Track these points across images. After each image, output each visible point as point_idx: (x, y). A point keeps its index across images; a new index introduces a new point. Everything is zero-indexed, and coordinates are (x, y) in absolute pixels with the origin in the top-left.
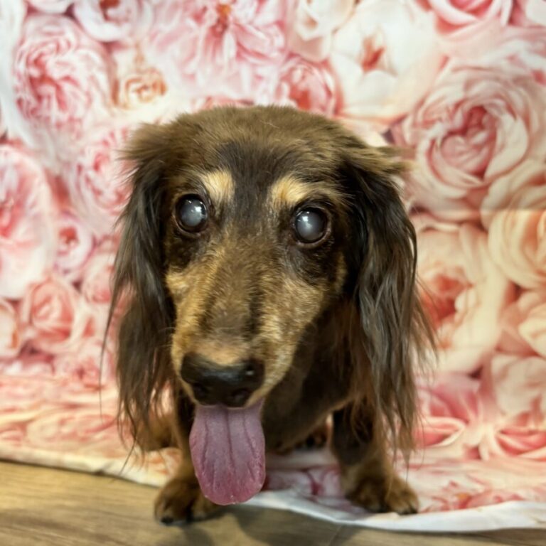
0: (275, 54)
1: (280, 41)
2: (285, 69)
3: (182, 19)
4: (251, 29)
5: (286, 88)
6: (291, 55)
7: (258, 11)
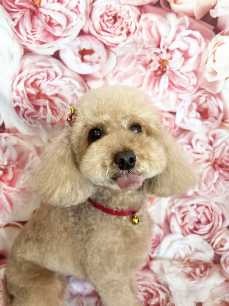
0: (191, 88)
1: (194, 81)
2: (196, 96)
3: (135, 65)
4: (178, 74)
5: (195, 106)
6: (200, 89)
7: (183, 64)
